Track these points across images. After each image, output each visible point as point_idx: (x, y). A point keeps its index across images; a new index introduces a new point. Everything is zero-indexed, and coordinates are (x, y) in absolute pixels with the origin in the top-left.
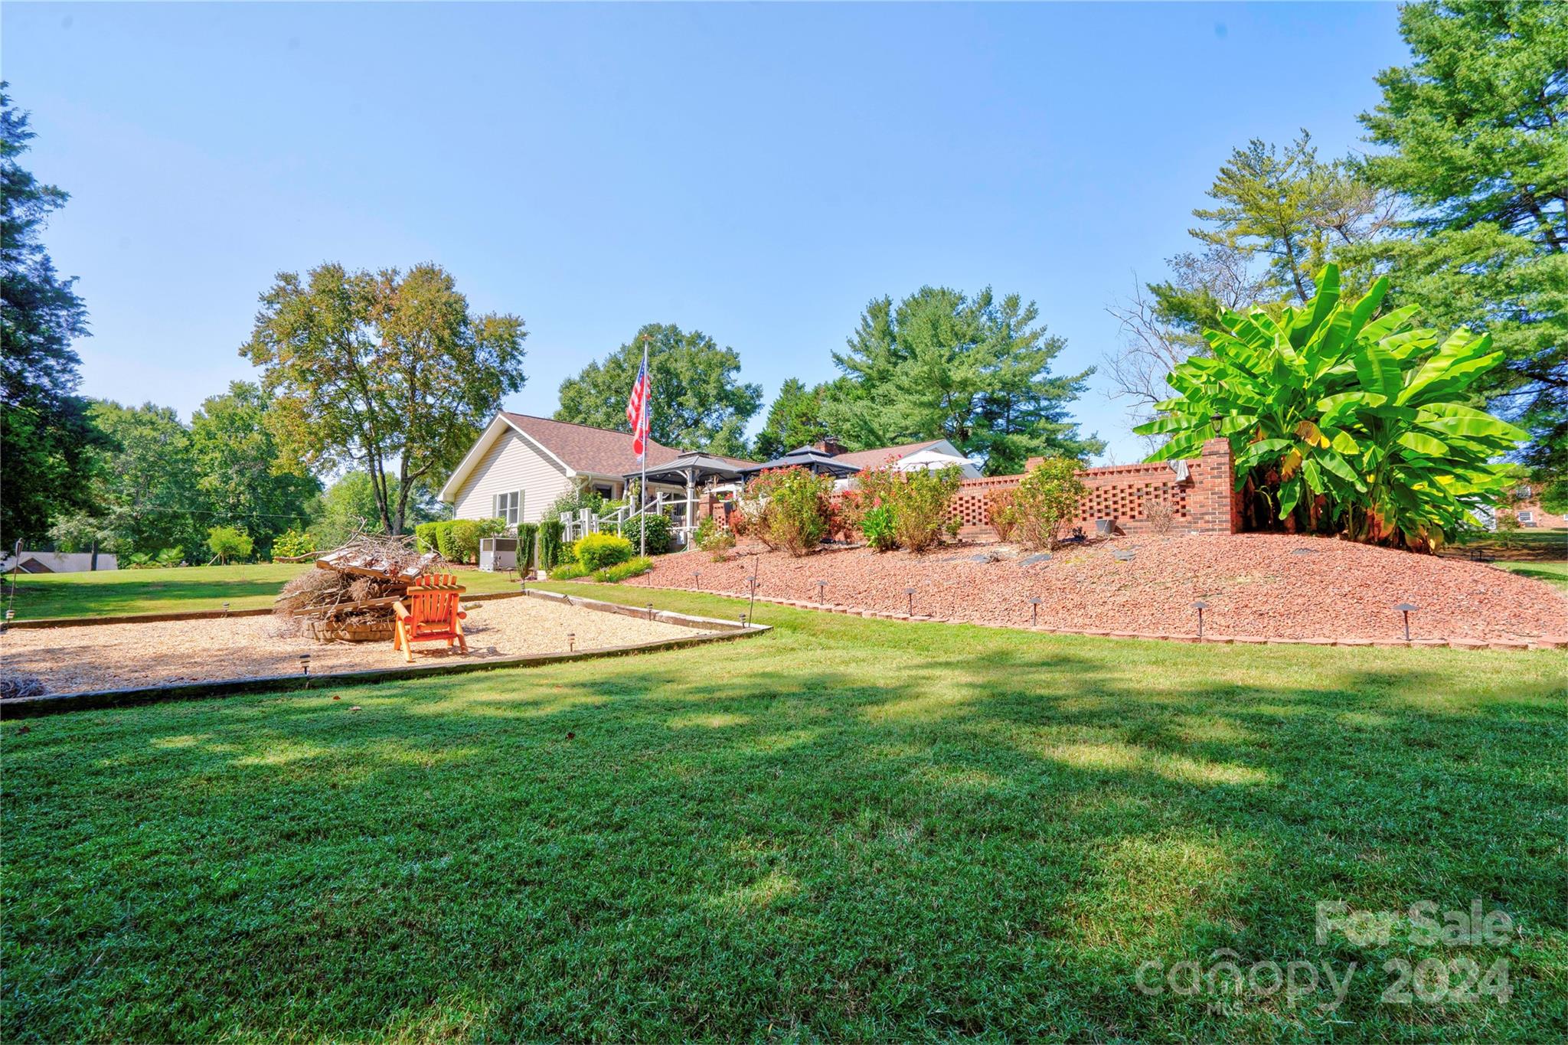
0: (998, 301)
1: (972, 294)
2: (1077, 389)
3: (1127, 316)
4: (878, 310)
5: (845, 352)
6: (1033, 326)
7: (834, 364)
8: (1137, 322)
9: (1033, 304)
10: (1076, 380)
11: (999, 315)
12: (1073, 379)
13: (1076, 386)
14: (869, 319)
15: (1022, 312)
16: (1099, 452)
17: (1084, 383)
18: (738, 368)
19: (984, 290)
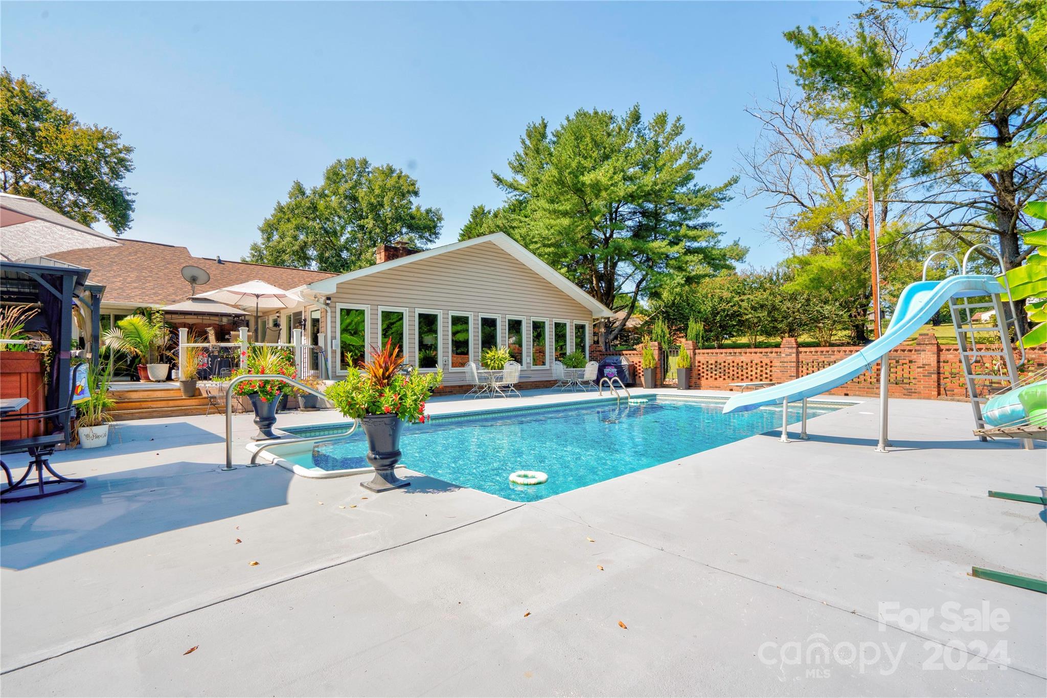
0: (647, 119)
1: (621, 114)
2: (721, 199)
3: (767, 117)
4: (538, 133)
5: (508, 175)
6: (681, 140)
7: (495, 185)
8: (778, 122)
9: (679, 119)
10: (720, 190)
11: (647, 131)
12: (716, 190)
13: (720, 196)
14: (528, 142)
15: (668, 128)
16: (740, 258)
17: (728, 193)
18: (416, 193)
19: (632, 109)
